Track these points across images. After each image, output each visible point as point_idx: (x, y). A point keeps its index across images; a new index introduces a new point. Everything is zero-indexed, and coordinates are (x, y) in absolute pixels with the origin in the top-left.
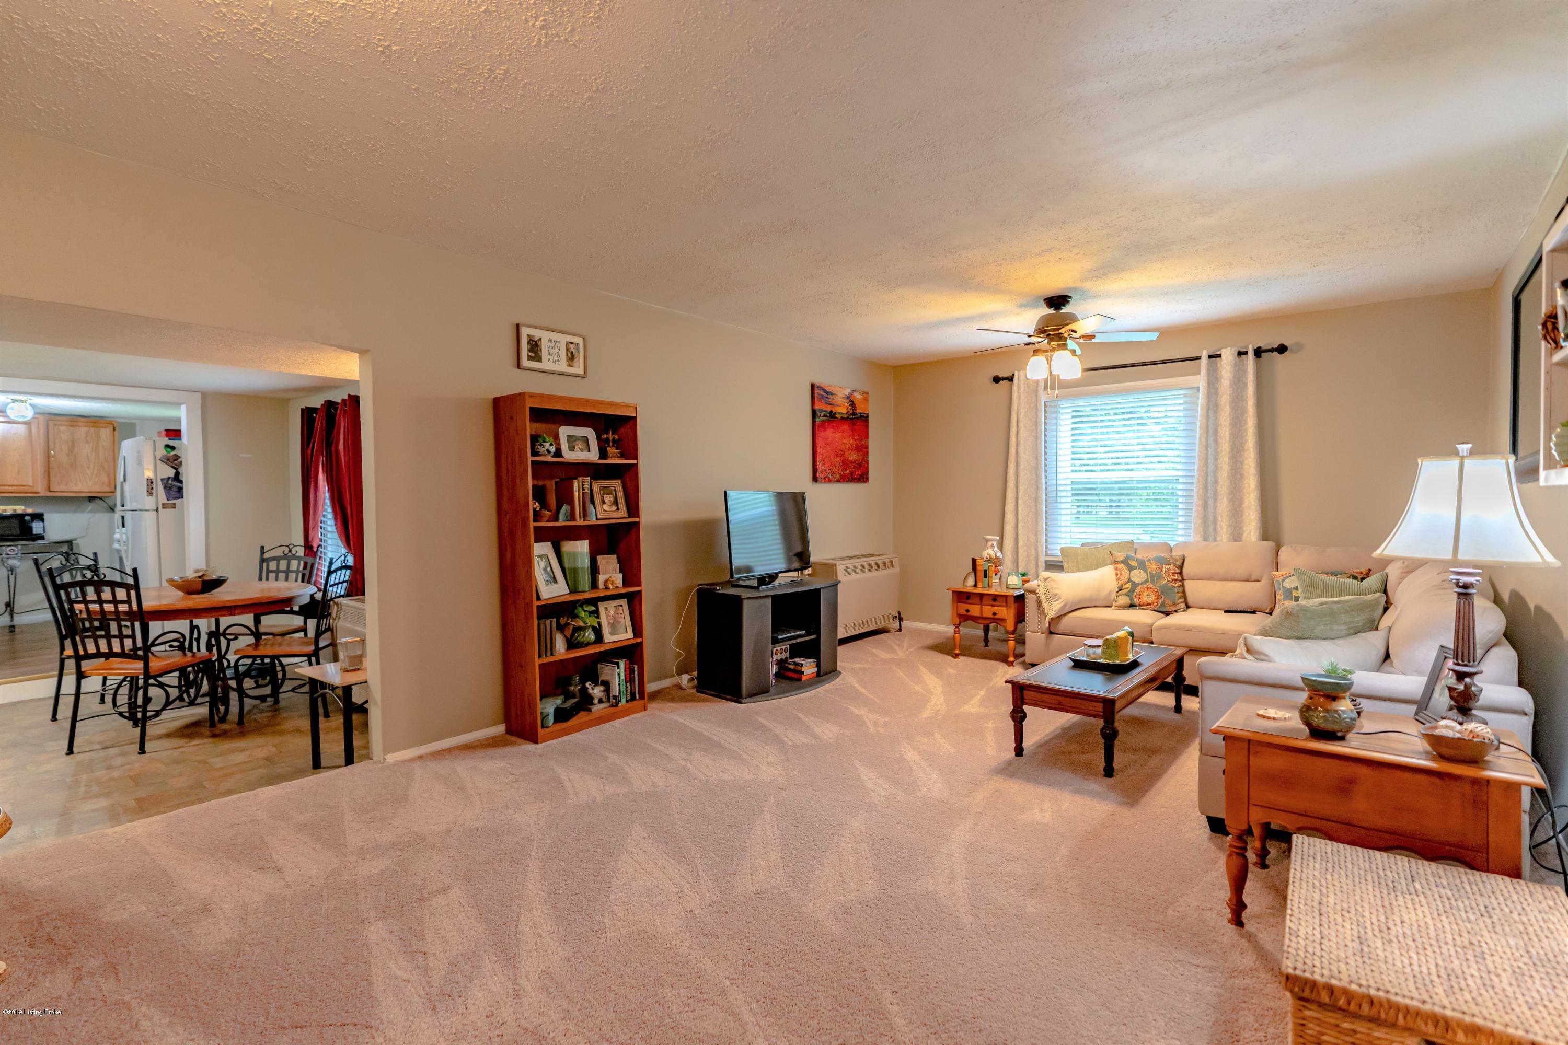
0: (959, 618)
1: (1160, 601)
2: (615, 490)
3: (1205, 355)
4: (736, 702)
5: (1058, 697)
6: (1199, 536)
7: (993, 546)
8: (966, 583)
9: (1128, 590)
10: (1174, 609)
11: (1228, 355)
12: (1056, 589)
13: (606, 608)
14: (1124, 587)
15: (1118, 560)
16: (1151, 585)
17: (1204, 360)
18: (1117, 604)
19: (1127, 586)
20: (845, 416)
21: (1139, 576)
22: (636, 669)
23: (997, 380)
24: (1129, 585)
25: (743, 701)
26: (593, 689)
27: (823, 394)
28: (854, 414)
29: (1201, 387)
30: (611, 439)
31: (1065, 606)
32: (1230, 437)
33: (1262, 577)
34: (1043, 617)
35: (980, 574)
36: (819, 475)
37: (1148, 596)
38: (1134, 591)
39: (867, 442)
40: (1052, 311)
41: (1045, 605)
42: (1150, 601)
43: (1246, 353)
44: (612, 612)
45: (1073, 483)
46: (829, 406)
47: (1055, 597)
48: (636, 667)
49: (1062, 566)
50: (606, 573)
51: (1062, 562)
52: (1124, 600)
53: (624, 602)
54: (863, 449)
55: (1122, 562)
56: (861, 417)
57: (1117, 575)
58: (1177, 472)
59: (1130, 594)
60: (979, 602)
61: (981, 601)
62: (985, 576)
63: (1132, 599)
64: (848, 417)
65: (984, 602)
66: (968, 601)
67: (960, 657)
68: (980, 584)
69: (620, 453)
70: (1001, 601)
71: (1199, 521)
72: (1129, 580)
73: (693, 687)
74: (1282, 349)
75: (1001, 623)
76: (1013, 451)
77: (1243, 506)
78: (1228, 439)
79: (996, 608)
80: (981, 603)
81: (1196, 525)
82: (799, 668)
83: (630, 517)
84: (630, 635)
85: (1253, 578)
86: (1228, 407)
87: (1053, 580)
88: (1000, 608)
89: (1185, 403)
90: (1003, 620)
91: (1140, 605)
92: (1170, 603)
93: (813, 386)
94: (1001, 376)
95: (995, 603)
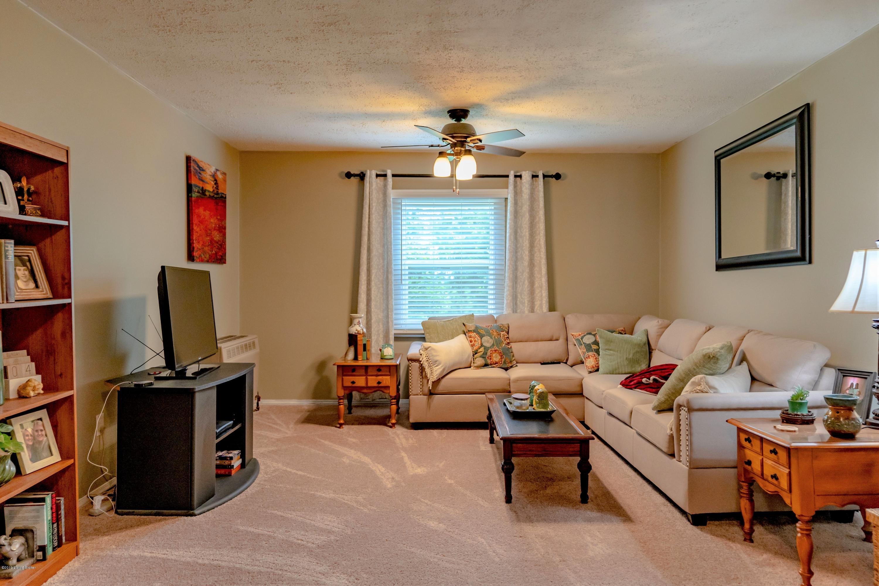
0: (344, 390)
1: (503, 360)
2: (30, 261)
3: (512, 174)
4: (187, 515)
5: (543, 445)
6: (510, 309)
7: (359, 323)
8: (347, 357)
9: (483, 352)
10: (511, 365)
11: (526, 176)
12: (436, 356)
13: (21, 425)
14: (479, 351)
15: (471, 330)
16: (497, 348)
17: (511, 177)
18: (475, 365)
19: (480, 350)
20: (212, 195)
21: (488, 342)
22: (62, 502)
23: (349, 175)
24: (482, 349)
25: (196, 512)
26: (10, 545)
27: (197, 168)
28: (217, 194)
29: (509, 197)
30: (25, 189)
31: (444, 369)
32: (529, 236)
33: (559, 338)
34: (425, 381)
35: (360, 348)
36: (195, 254)
37: (496, 357)
38: (486, 354)
39: (225, 223)
40: (453, 121)
41: (428, 371)
42: (497, 360)
43: (537, 176)
44: (30, 430)
45: (410, 268)
46: (201, 182)
47: (436, 363)
48: (62, 499)
49: (424, 338)
50: (16, 376)
51: (423, 334)
52: (480, 361)
53: (43, 414)
54: (222, 229)
55: (474, 331)
56: (222, 197)
57: (471, 341)
58: (490, 262)
59: (484, 356)
60: (364, 373)
61: (366, 372)
62: (365, 350)
63: (486, 360)
64: (213, 196)
65: (369, 373)
66: (354, 373)
67: (344, 426)
68: (360, 358)
69: (39, 209)
70: (385, 371)
71: (510, 298)
72: (482, 345)
73: (109, 510)
74: (558, 176)
75: (385, 391)
76: (365, 239)
77: (534, 287)
78: (528, 238)
79: (380, 377)
80: (366, 374)
81: (509, 301)
82: (227, 462)
83: (55, 296)
84: (56, 457)
85: (554, 338)
86: (528, 214)
87: (433, 349)
88: (384, 377)
89: (495, 209)
90: (388, 387)
91: (491, 364)
92: (509, 361)
93: (188, 159)
94: (352, 173)
95: (380, 373)
